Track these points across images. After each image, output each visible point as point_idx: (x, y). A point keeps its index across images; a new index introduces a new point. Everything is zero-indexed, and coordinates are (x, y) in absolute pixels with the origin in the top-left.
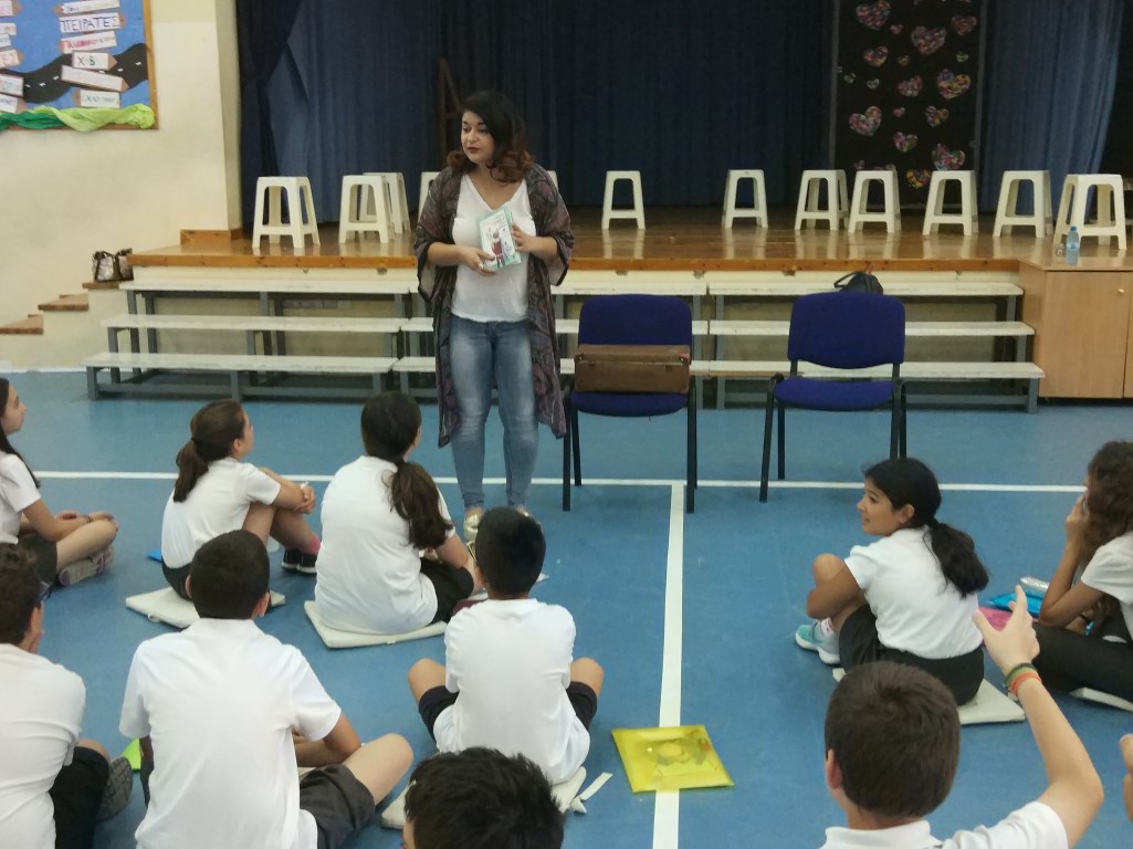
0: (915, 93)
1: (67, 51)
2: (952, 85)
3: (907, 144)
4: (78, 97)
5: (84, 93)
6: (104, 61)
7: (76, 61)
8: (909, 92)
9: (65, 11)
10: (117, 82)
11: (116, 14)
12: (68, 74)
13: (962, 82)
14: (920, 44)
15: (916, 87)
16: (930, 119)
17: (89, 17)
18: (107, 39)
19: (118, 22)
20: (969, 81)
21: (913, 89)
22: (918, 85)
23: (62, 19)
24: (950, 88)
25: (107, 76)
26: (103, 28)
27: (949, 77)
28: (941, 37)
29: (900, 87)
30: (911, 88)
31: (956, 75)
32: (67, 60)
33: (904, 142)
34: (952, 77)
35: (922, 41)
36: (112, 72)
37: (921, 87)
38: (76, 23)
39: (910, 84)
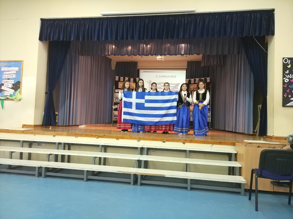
1: (3, 83)
4: (4, 93)
5: (5, 92)
6: (11, 86)
7: (5, 85)
9: (4, 74)
10: (13, 91)
11: (15, 75)
12: (3, 88)
17: (9, 75)
18: (12, 82)
19: (15, 77)
23: (3, 75)
25: (11, 89)
26: (11, 77)
32: (3, 84)
36: (12, 88)
38: (7, 77)
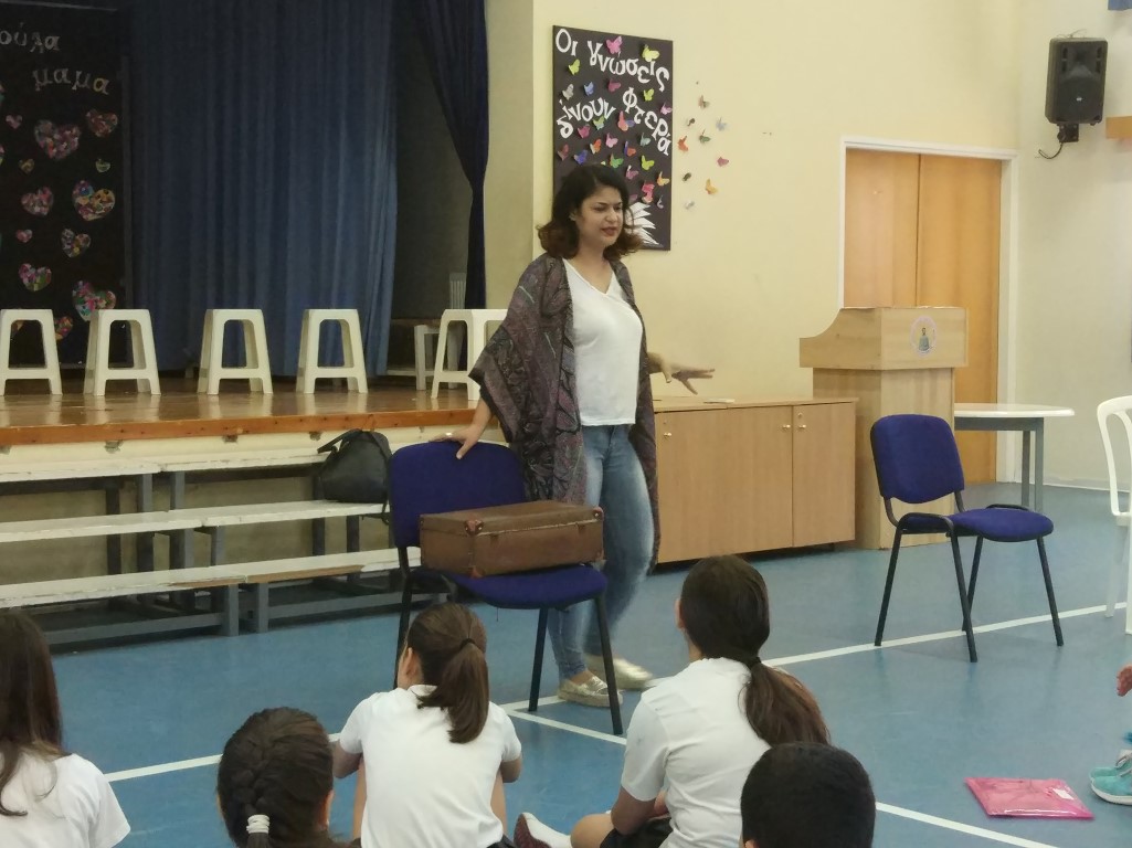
0: (45, 211)
2: (94, 203)
3: (38, 280)
8: (37, 209)
13: (105, 200)
14: (46, 145)
15: (45, 203)
16: (67, 247)
20: (113, 199)
21: (41, 205)
22: (48, 200)
24: (90, 205)
27: (87, 192)
28: (73, 137)
29: (24, 202)
30: (38, 203)
31: (96, 190)
33: (33, 277)
34: (91, 192)
35: (49, 140)
37: (52, 202)
39: (36, 198)
